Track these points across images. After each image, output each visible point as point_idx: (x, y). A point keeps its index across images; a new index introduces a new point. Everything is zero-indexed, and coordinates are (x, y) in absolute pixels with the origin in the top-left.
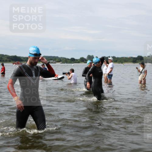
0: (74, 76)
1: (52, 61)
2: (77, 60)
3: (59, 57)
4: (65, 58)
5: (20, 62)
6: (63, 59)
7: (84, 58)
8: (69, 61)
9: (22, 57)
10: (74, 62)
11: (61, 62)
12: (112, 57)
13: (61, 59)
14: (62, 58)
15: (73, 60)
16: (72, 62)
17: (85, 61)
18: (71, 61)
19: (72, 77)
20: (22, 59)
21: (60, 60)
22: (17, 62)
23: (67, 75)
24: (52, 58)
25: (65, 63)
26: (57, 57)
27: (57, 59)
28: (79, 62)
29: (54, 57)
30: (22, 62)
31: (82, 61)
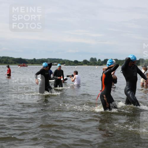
0: (78, 78)
1: (56, 63)
2: (80, 62)
3: (63, 60)
4: (69, 61)
5: (25, 64)
6: (67, 62)
7: (87, 61)
8: (73, 63)
9: (27, 59)
10: (78, 64)
11: (65, 65)
12: (114, 60)
13: (65, 62)
14: (65, 60)
15: (76, 63)
16: (76, 64)
17: (88, 64)
18: (74, 63)
19: (75, 79)
20: (27, 61)
21: (63, 62)
22: (22, 64)
23: (70, 77)
24: (56, 60)
25: (68, 65)
26: (61, 59)
27: (61, 61)
28: (82, 65)
29: (58, 59)
30: (27, 64)
31: (85, 64)
